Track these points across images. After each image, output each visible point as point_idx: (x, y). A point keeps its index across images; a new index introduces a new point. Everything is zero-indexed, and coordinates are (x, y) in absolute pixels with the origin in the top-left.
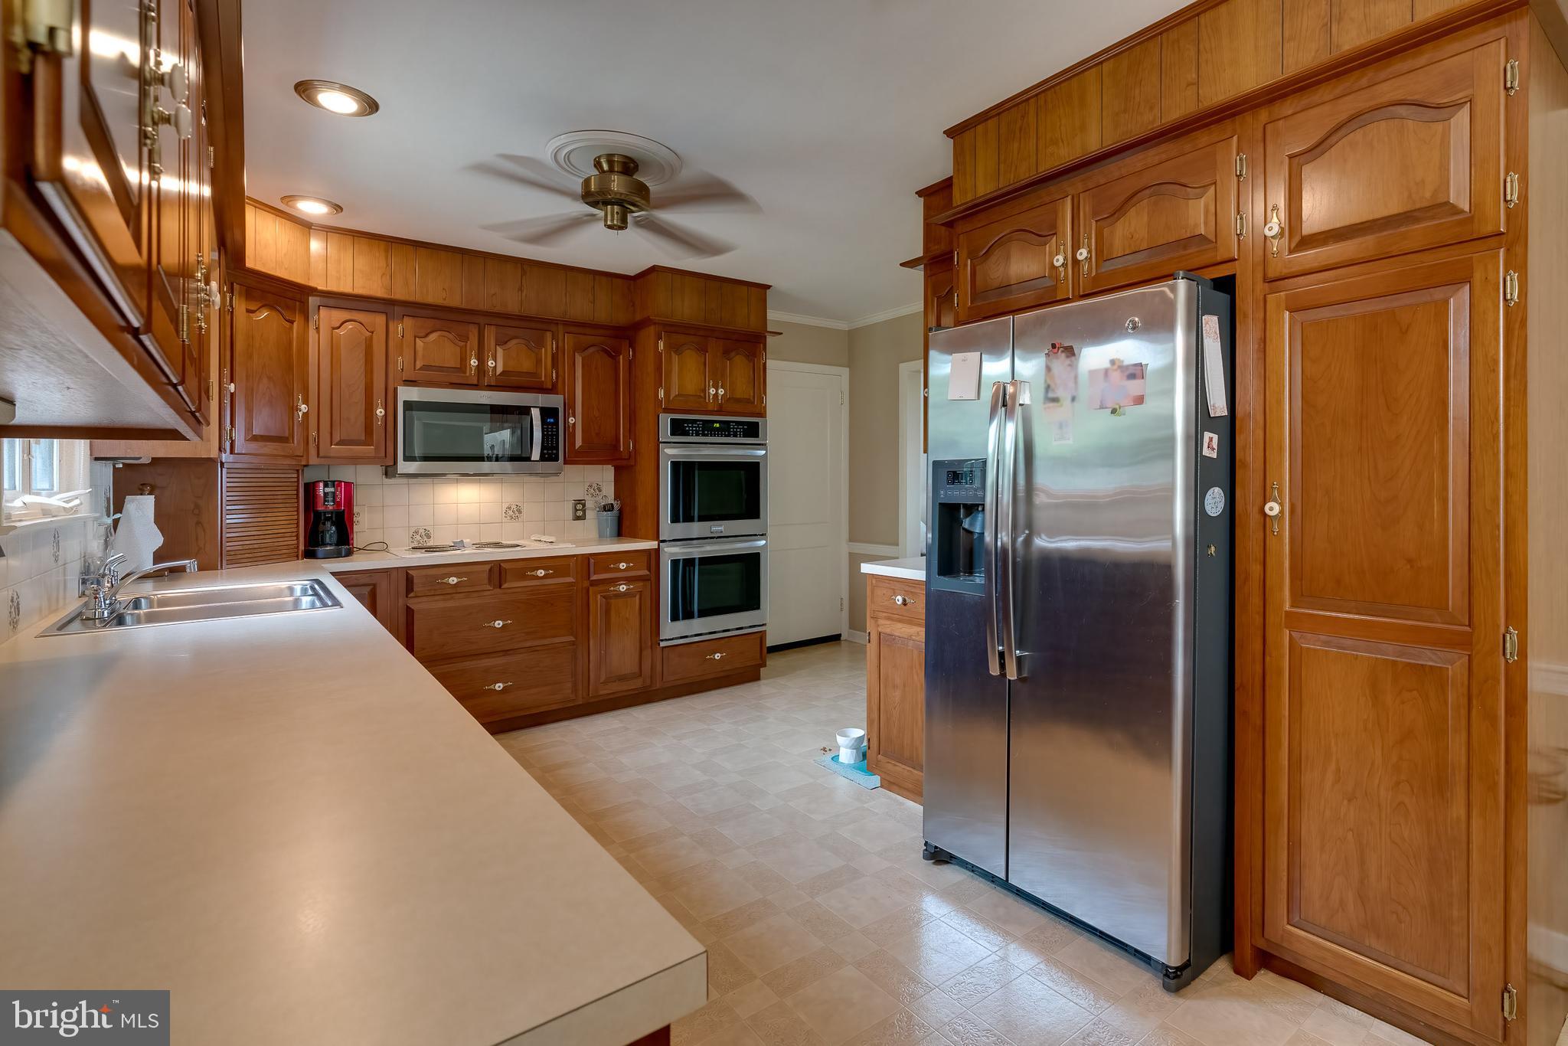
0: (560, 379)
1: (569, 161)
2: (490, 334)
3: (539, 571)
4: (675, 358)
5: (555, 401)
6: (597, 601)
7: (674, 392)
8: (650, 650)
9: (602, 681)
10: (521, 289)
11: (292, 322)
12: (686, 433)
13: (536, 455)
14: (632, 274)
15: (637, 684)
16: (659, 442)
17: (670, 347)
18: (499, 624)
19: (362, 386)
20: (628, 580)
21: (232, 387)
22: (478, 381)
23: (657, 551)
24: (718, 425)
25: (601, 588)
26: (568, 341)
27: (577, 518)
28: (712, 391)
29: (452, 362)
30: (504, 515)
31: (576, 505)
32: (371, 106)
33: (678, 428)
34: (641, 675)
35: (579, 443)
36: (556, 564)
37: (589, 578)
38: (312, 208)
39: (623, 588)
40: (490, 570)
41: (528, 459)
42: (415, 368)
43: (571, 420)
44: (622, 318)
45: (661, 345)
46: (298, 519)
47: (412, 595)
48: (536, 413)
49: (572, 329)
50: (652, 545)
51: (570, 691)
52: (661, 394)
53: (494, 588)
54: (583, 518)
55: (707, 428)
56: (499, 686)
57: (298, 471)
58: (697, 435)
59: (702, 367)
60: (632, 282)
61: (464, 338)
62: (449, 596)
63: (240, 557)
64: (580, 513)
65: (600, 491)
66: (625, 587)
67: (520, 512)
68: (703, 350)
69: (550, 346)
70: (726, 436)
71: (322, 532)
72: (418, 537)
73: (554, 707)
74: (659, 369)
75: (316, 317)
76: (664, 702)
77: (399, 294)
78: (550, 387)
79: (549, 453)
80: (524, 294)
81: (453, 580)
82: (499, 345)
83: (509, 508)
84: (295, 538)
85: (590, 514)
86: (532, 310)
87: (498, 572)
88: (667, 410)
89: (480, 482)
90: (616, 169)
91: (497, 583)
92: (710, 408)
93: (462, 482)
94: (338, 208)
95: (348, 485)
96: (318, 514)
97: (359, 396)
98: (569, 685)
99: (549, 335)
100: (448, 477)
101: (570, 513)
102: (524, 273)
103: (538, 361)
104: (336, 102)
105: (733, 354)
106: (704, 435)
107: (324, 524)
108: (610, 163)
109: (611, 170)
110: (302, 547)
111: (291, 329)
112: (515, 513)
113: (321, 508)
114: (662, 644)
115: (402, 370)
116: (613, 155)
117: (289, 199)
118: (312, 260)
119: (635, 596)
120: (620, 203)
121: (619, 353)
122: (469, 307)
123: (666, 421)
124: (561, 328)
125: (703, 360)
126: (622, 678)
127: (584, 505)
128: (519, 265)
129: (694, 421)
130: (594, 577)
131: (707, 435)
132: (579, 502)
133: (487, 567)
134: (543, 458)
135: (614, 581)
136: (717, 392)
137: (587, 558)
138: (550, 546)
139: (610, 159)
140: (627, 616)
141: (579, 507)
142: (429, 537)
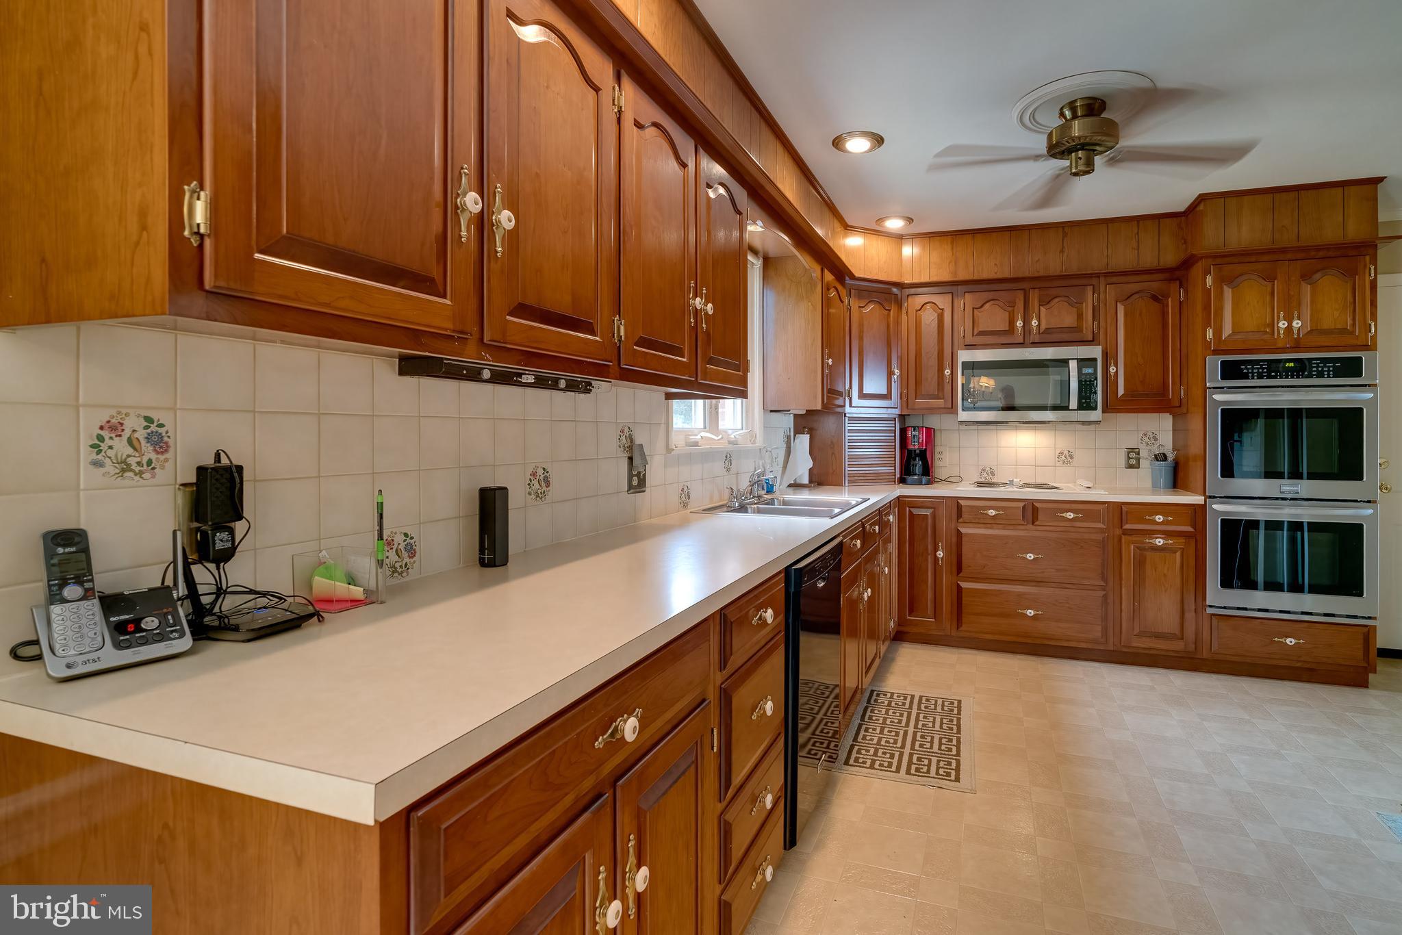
0: (1102, 330)
1: (1036, 121)
2: (1034, 297)
3: (1069, 513)
4: (1228, 292)
5: (1095, 352)
6: (1129, 551)
7: (1227, 331)
8: (1194, 614)
9: (1135, 633)
10: (1062, 251)
11: (890, 310)
12: (1245, 377)
13: (1074, 404)
14: (1182, 209)
15: (1178, 646)
16: (1205, 388)
17: (1222, 280)
18: (1030, 556)
19: (936, 353)
20: (1167, 534)
21: (830, 361)
22: (1024, 341)
23: (1203, 507)
24: (1292, 365)
25: (1135, 538)
26: (1110, 293)
27: (1131, 467)
28: (1283, 324)
29: (1004, 326)
30: (1057, 459)
31: (1129, 453)
32: (878, 140)
33: (1232, 371)
34: (1183, 639)
35: (1121, 391)
36: (1087, 509)
37: (1121, 527)
38: (895, 224)
39: (1159, 542)
40: (1024, 507)
41: (1066, 408)
42: (973, 334)
43: (1112, 369)
44: (1170, 258)
45: (1209, 280)
46: (895, 455)
47: (961, 520)
48: (1073, 365)
49: (1114, 279)
50: (1198, 499)
51: (1100, 634)
52: (1210, 334)
53: (1028, 523)
54: (1137, 466)
55: (1273, 369)
56: (1030, 613)
57: (895, 419)
58: (1260, 377)
59: (1268, 298)
60: (1183, 218)
61: (1012, 304)
62: (989, 525)
63: (857, 478)
64: (1133, 462)
65: (1156, 440)
66: (1162, 541)
67: (1072, 457)
68: (1270, 278)
69: (1090, 299)
70: (1307, 377)
71: (913, 465)
72: (985, 475)
73: (1083, 645)
74: (1207, 307)
75: (906, 304)
76: (1214, 676)
77: (963, 275)
78: (1091, 339)
79: (1086, 403)
80: (1065, 254)
81: (992, 512)
82: (1042, 305)
83: (1062, 453)
84: (893, 468)
85: (1144, 463)
86: (1074, 268)
87: (1031, 511)
88: (1216, 352)
89: (1035, 429)
90: (1079, 114)
91: (1031, 520)
92: (1280, 345)
93: (1020, 428)
94: (910, 220)
95: (929, 430)
96: (910, 452)
97: (934, 362)
98: (1099, 628)
99: (1090, 289)
100: (1010, 424)
101: (1122, 461)
102: (1065, 235)
103: (1080, 316)
104: (857, 145)
105: (1318, 276)
106: (1269, 377)
107: (915, 460)
108: (1073, 109)
109: (1075, 117)
110: (898, 475)
111: (889, 315)
112: (1068, 458)
113: (911, 447)
114: (1210, 611)
115: (964, 336)
116: (1075, 101)
117: (880, 220)
118: (904, 262)
119: (1175, 553)
120: (1083, 147)
121: (1167, 296)
122: (1015, 276)
123: (1214, 364)
124: (1102, 279)
125: (1269, 289)
126: (1158, 636)
127: (1138, 453)
128: (1061, 229)
129: (1257, 362)
130: (1127, 527)
131: (1275, 377)
132: (1131, 450)
133: (1021, 504)
134: (1081, 407)
135: (1152, 534)
136: (1290, 326)
137: (1120, 505)
138: (1088, 491)
139: (1072, 106)
140: (1166, 572)
141: (1132, 455)
142: (993, 475)
